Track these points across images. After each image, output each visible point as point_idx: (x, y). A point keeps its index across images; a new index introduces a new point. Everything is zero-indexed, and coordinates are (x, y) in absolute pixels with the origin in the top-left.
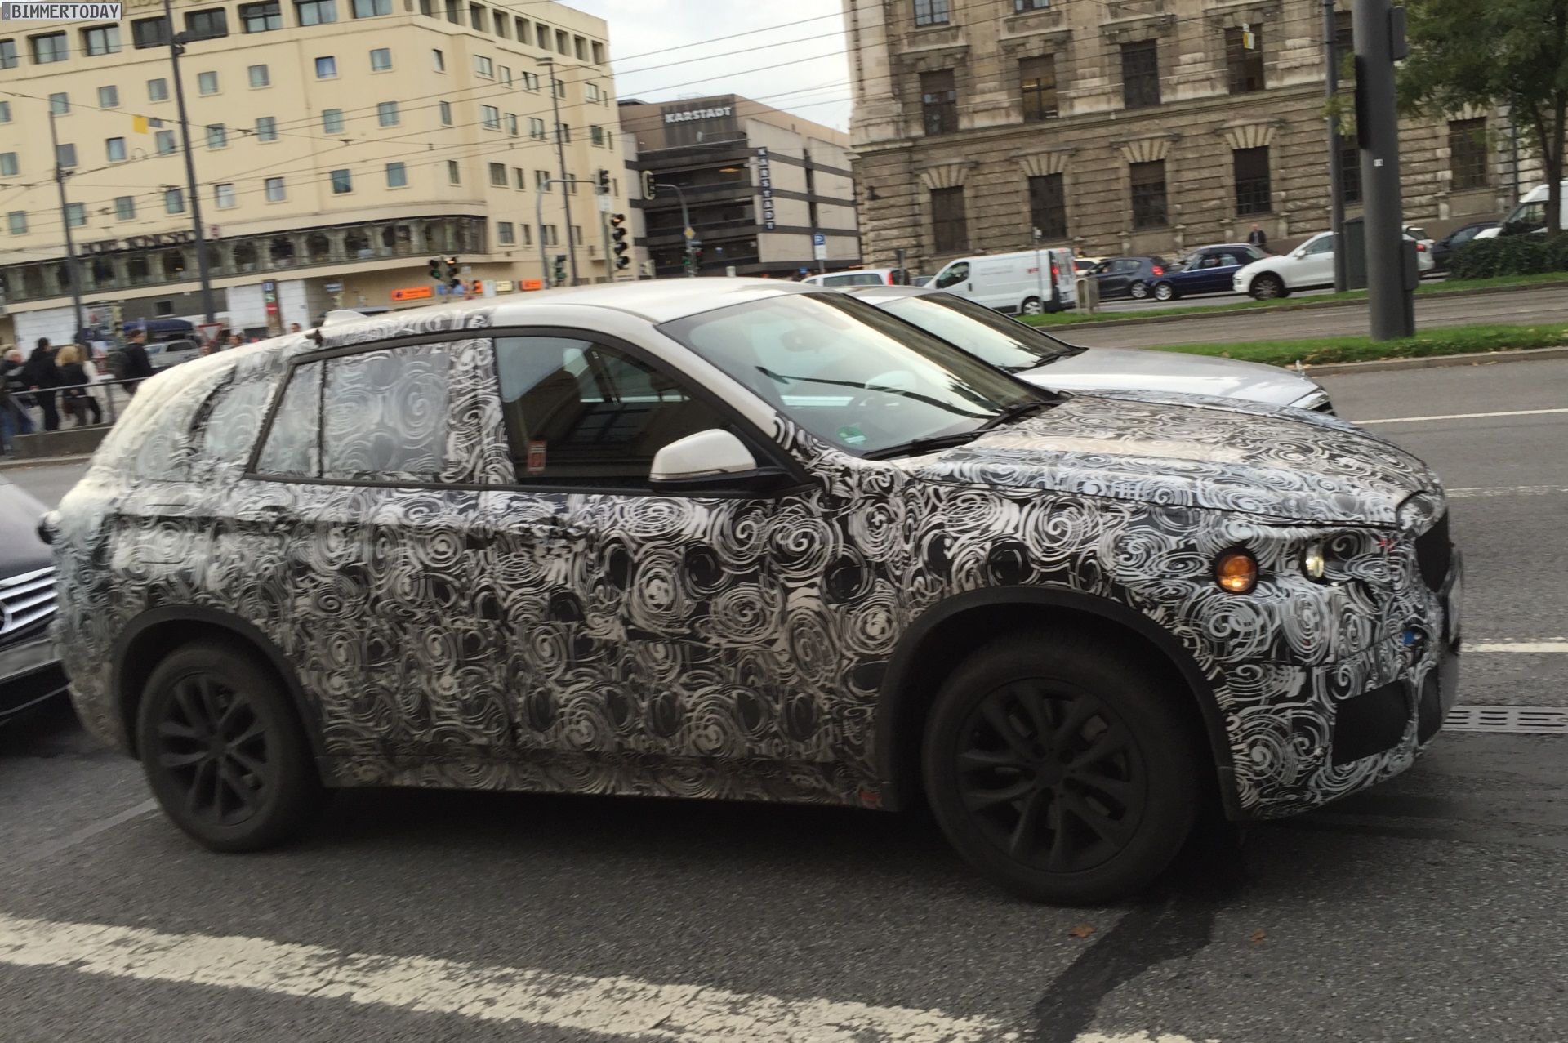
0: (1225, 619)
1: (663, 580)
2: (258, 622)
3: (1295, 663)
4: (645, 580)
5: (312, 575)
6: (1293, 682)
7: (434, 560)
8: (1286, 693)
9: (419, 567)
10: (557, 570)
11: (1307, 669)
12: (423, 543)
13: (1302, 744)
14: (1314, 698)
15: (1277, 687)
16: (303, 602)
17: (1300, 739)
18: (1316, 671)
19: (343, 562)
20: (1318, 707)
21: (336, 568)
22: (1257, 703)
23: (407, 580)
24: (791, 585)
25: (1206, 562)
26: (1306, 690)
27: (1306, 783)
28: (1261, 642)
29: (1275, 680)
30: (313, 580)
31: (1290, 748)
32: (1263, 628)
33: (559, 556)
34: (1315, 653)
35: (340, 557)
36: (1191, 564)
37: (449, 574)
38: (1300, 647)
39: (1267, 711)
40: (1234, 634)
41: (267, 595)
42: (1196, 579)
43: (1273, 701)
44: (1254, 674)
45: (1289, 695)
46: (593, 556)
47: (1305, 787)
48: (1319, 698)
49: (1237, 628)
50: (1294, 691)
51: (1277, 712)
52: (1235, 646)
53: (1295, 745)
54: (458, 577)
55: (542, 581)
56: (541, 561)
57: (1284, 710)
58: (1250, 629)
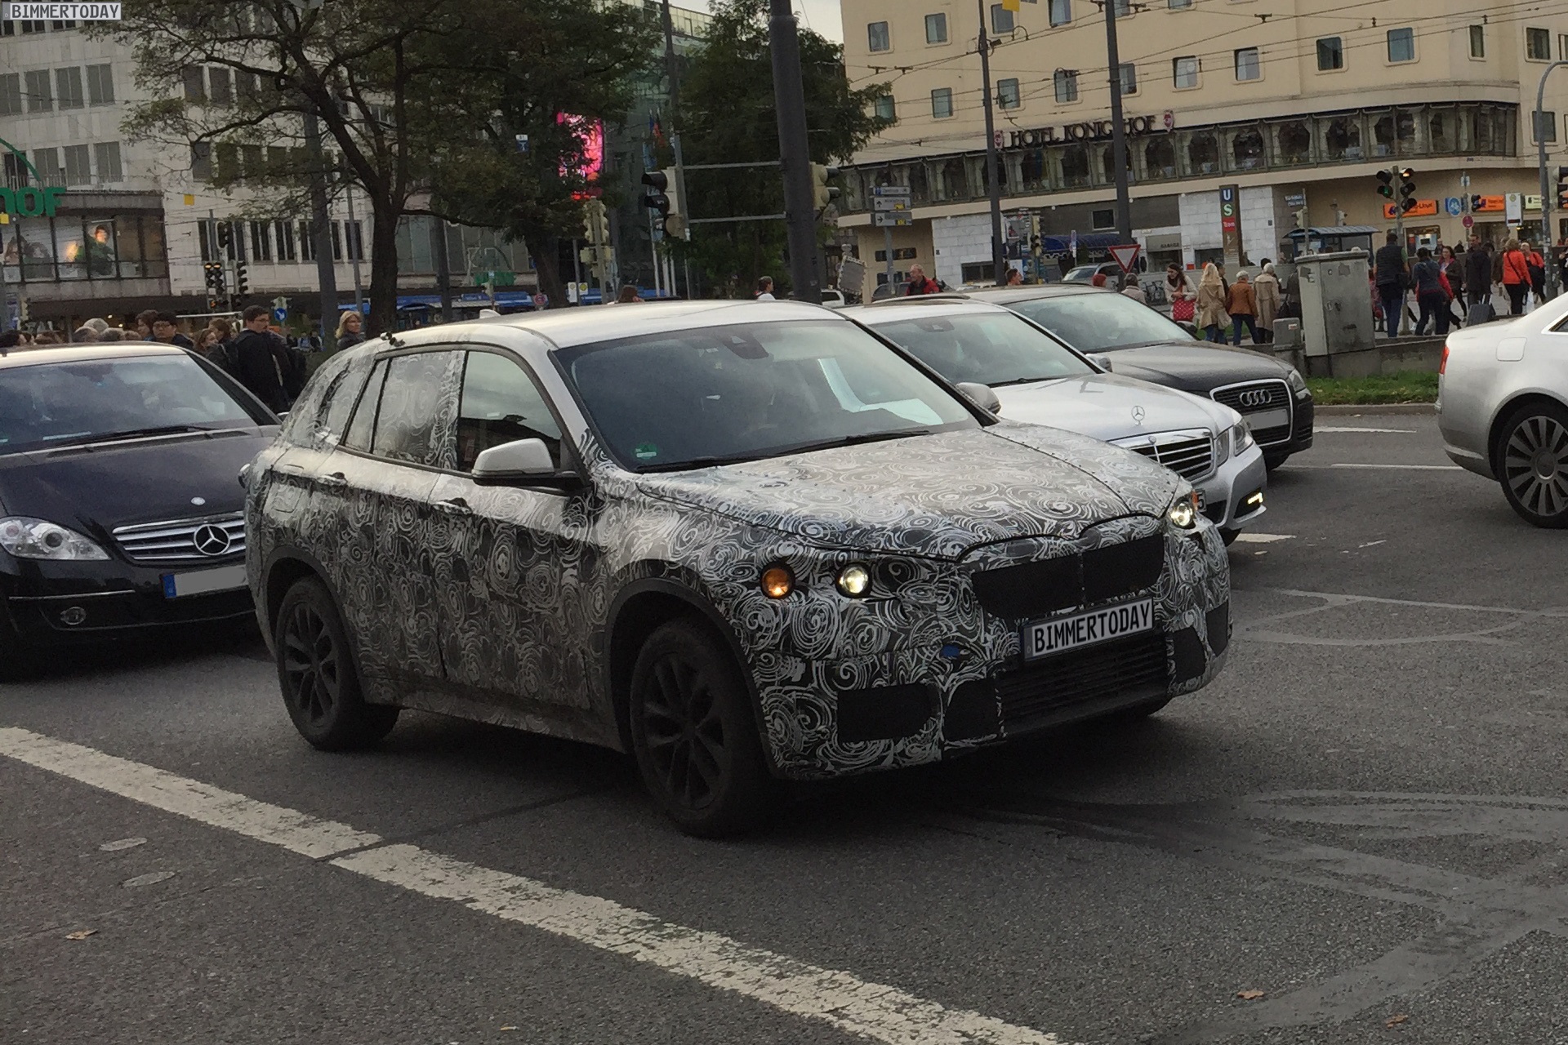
0: (756, 616)
1: (506, 554)
2: (324, 564)
3: (799, 655)
4: (497, 553)
5: (349, 529)
6: (796, 671)
7: (403, 525)
8: (791, 678)
9: (396, 530)
10: (458, 539)
11: (808, 662)
12: (400, 510)
13: (804, 720)
14: (815, 684)
15: (786, 673)
16: (344, 550)
17: (803, 716)
18: (815, 664)
19: (363, 521)
20: (818, 692)
21: (360, 525)
22: (772, 684)
23: (390, 539)
24: (565, 565)
25: (756, 571)
26: (807, 678)
27: (813, 751)
28: (774, 637)
29: (783, 666)
30: (349, 534)
31: (796, 722)
32: (778, 625)
33: (460, 529)
34: (815, 649)
35: (363, 516)
36: (747, 572)
37: (409, 537)
38: (801, 644)
39: (780, 691)
40: (760, 628)
41: (327, 544)
42: (746, 584)
43: (783, 683)
44: (770, 661)
45: (793, 680)
46: (475, 531)
47: (813, 755)
48: (819, 684)
49: (762, 624)
50: (797, 678)
51: (786, 693)
52: (760, 638)
53: (799, 720)
54: (412, 540)
55: (450, 549)
56: (451, 532)
57: (791, 691)
58: (770, 625)
